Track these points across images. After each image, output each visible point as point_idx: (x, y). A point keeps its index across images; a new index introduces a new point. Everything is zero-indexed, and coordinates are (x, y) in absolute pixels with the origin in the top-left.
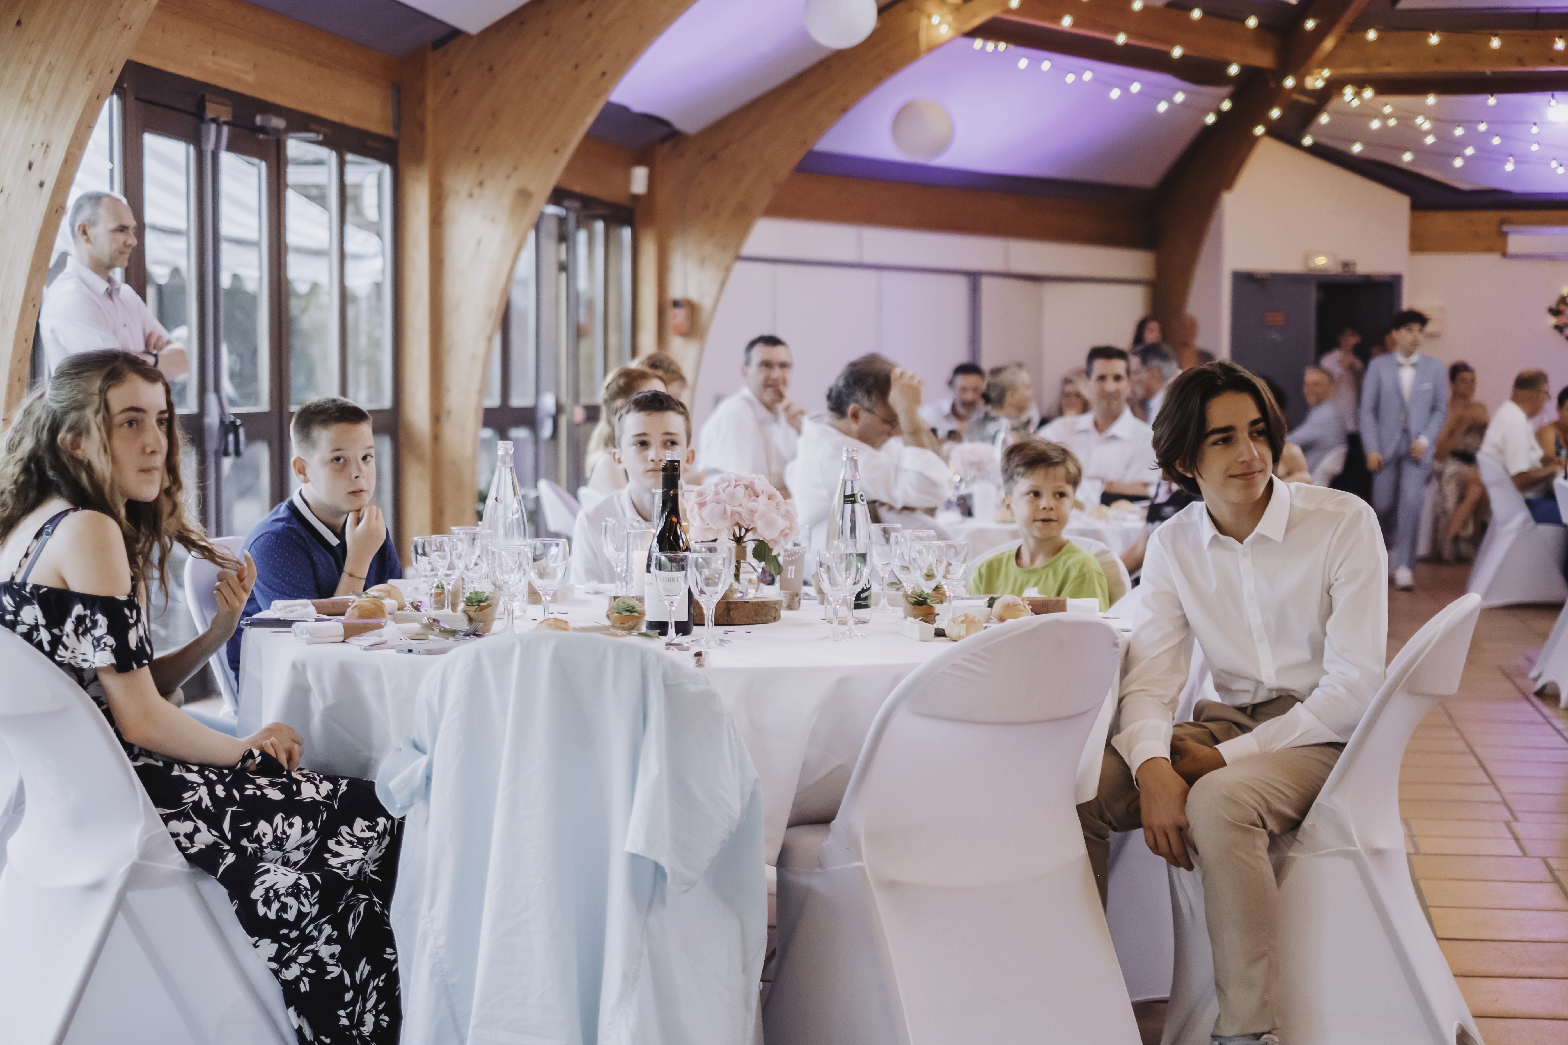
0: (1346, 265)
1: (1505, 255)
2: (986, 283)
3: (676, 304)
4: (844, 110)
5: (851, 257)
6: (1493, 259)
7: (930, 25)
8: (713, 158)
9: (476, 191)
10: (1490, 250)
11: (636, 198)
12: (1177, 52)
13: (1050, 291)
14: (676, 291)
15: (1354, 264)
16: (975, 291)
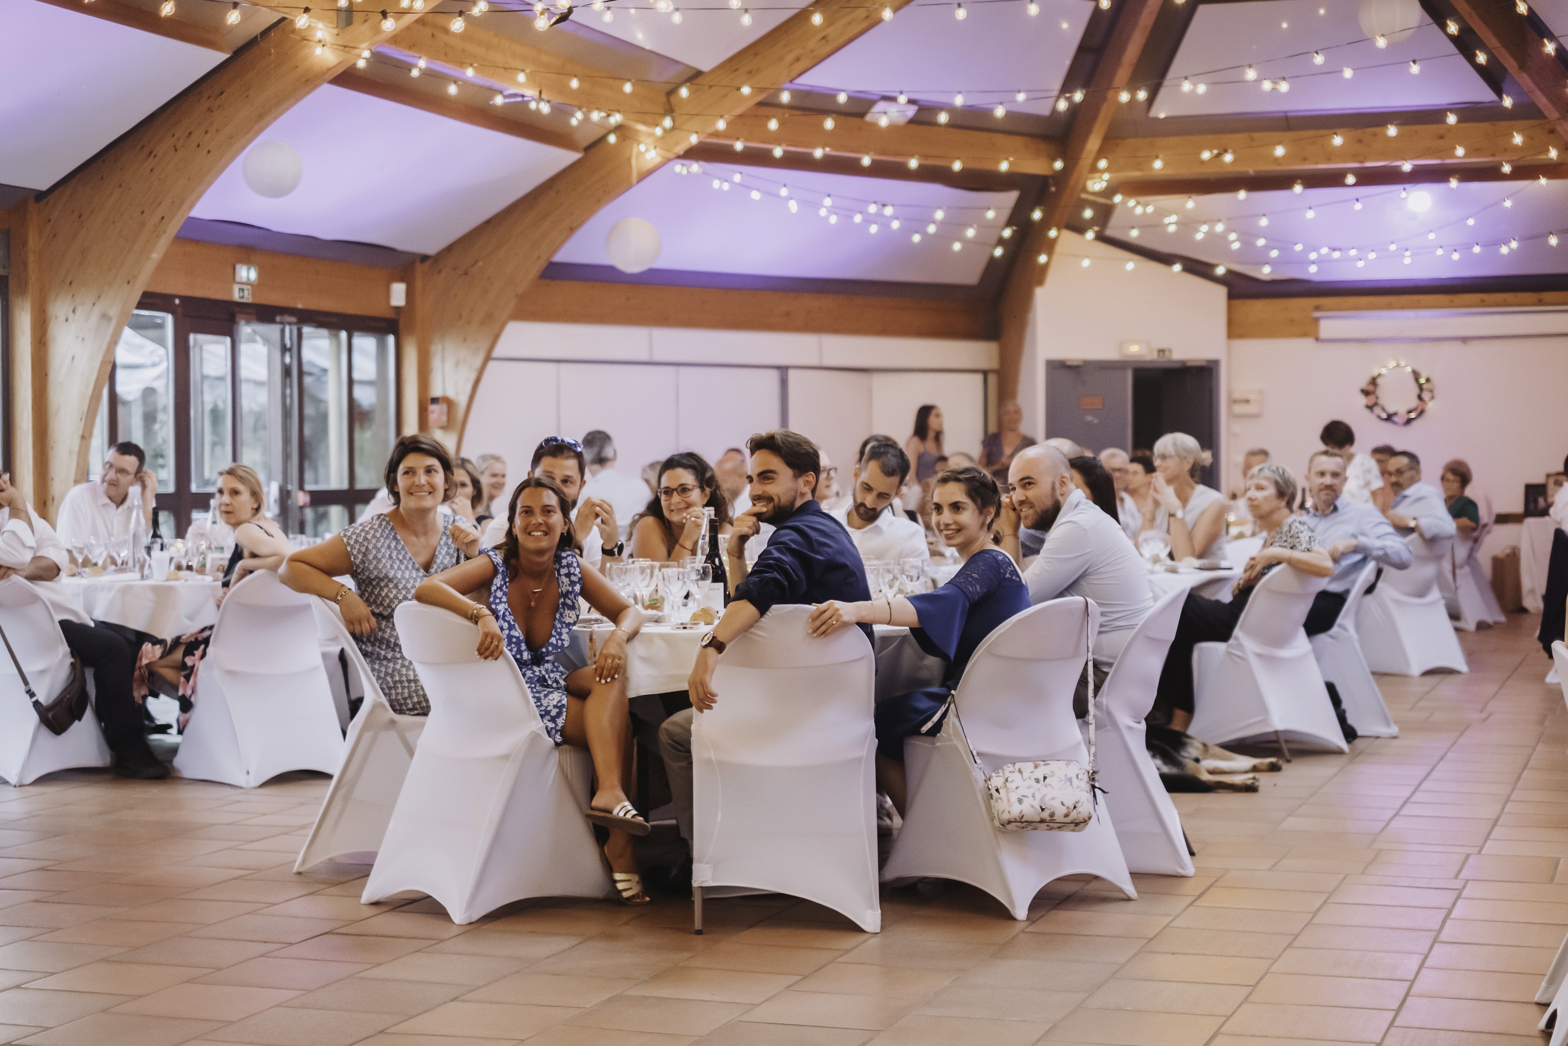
0: (1161, 351)
1: (1317, 339)
2: (792, 374)
3: (435, 401)
4: (572, 230)
5: (645, 357)
6: (1307, 344)
7: (640, 154)
8: (466, 273)
9: (71, 316)
10: (1305, 335)
11: (398, 309)
12: (957, 166)
13: (878, 380)
14: (436, 391)
15: (1170, 351)
16: (784, 383)
